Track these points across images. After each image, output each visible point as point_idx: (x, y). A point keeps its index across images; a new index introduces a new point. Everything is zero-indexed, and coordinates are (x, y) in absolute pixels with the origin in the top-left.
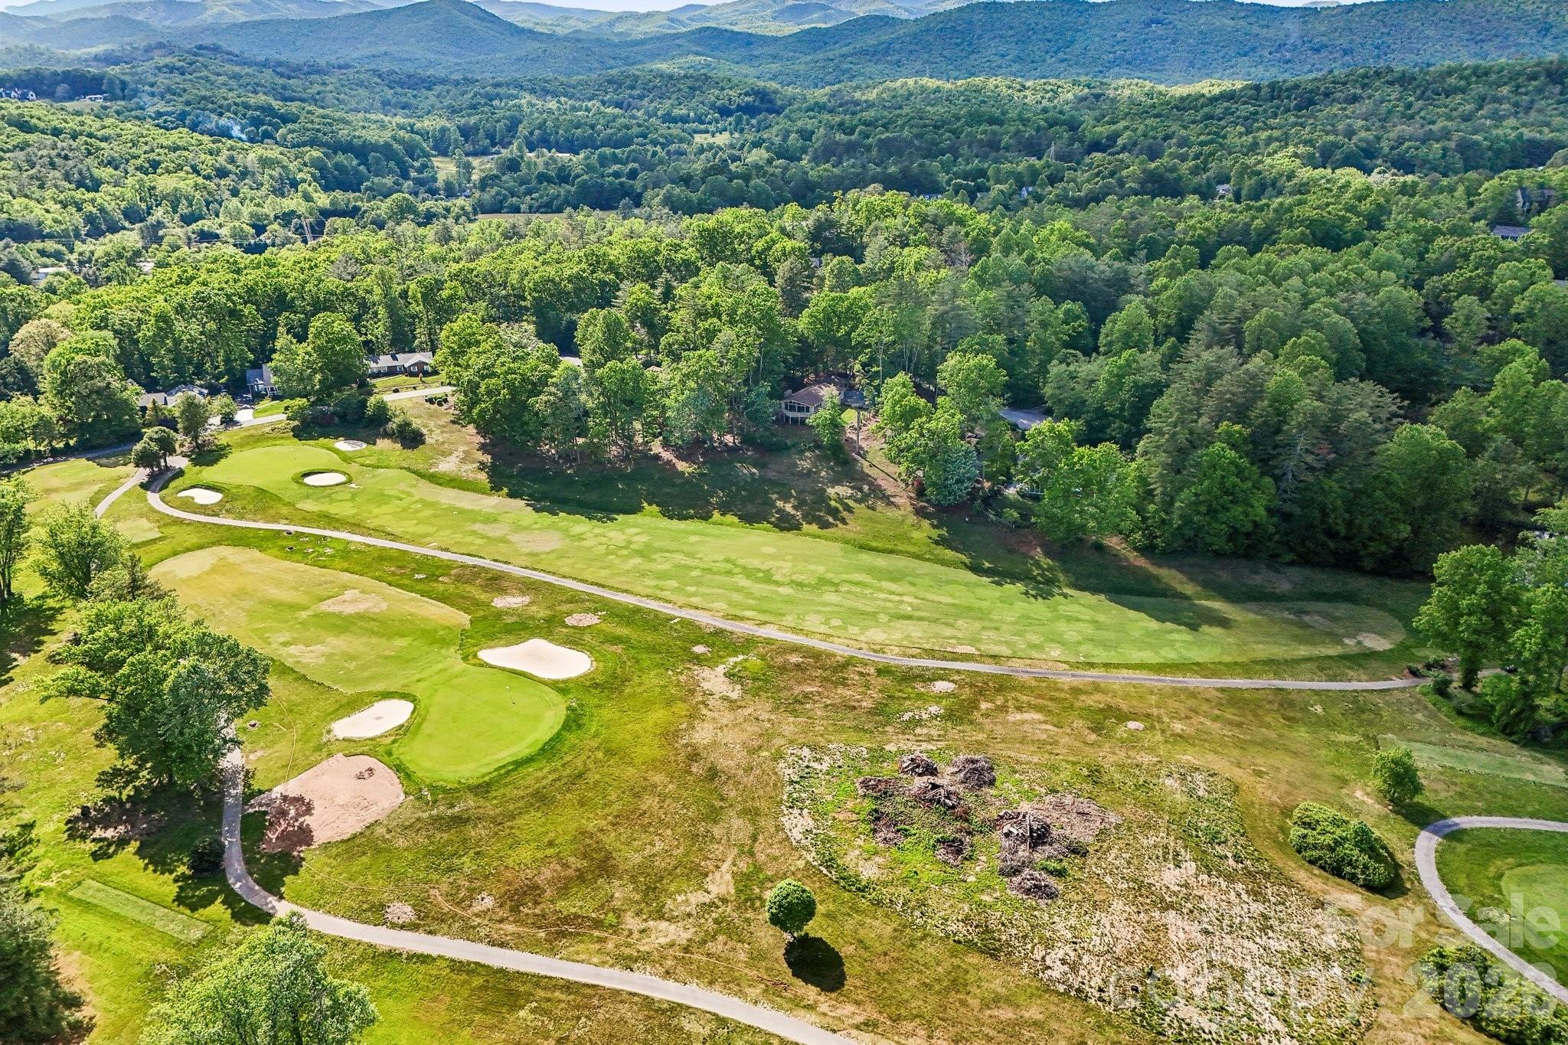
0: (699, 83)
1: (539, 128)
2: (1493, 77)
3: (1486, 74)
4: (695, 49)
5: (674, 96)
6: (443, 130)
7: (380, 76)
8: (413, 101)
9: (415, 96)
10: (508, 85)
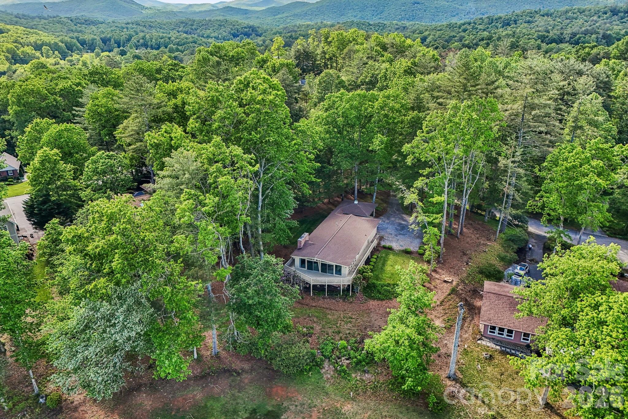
0: (223, 23)
1: (143, 39)
2: (587, 13)
3: (584, 11)
4: (222, 14)
5: (211, 29)
6: (93, 39)
7: (71, 20)
8: (84, 30)
9: (86, 28)
10: (133, 24)
